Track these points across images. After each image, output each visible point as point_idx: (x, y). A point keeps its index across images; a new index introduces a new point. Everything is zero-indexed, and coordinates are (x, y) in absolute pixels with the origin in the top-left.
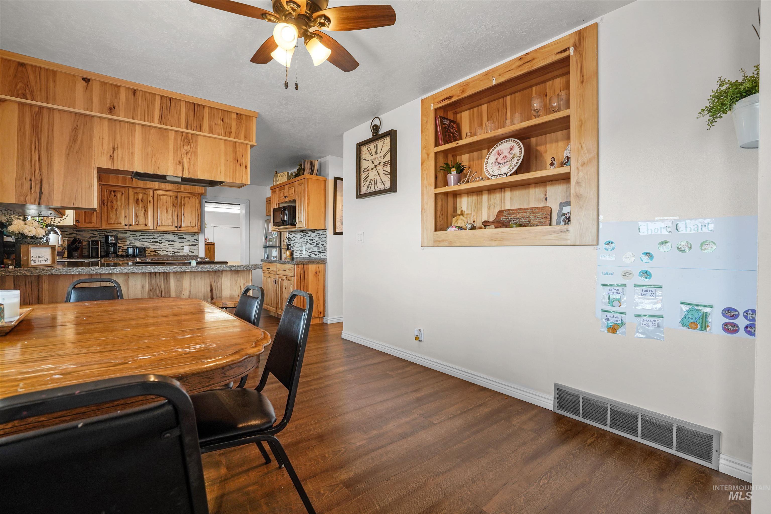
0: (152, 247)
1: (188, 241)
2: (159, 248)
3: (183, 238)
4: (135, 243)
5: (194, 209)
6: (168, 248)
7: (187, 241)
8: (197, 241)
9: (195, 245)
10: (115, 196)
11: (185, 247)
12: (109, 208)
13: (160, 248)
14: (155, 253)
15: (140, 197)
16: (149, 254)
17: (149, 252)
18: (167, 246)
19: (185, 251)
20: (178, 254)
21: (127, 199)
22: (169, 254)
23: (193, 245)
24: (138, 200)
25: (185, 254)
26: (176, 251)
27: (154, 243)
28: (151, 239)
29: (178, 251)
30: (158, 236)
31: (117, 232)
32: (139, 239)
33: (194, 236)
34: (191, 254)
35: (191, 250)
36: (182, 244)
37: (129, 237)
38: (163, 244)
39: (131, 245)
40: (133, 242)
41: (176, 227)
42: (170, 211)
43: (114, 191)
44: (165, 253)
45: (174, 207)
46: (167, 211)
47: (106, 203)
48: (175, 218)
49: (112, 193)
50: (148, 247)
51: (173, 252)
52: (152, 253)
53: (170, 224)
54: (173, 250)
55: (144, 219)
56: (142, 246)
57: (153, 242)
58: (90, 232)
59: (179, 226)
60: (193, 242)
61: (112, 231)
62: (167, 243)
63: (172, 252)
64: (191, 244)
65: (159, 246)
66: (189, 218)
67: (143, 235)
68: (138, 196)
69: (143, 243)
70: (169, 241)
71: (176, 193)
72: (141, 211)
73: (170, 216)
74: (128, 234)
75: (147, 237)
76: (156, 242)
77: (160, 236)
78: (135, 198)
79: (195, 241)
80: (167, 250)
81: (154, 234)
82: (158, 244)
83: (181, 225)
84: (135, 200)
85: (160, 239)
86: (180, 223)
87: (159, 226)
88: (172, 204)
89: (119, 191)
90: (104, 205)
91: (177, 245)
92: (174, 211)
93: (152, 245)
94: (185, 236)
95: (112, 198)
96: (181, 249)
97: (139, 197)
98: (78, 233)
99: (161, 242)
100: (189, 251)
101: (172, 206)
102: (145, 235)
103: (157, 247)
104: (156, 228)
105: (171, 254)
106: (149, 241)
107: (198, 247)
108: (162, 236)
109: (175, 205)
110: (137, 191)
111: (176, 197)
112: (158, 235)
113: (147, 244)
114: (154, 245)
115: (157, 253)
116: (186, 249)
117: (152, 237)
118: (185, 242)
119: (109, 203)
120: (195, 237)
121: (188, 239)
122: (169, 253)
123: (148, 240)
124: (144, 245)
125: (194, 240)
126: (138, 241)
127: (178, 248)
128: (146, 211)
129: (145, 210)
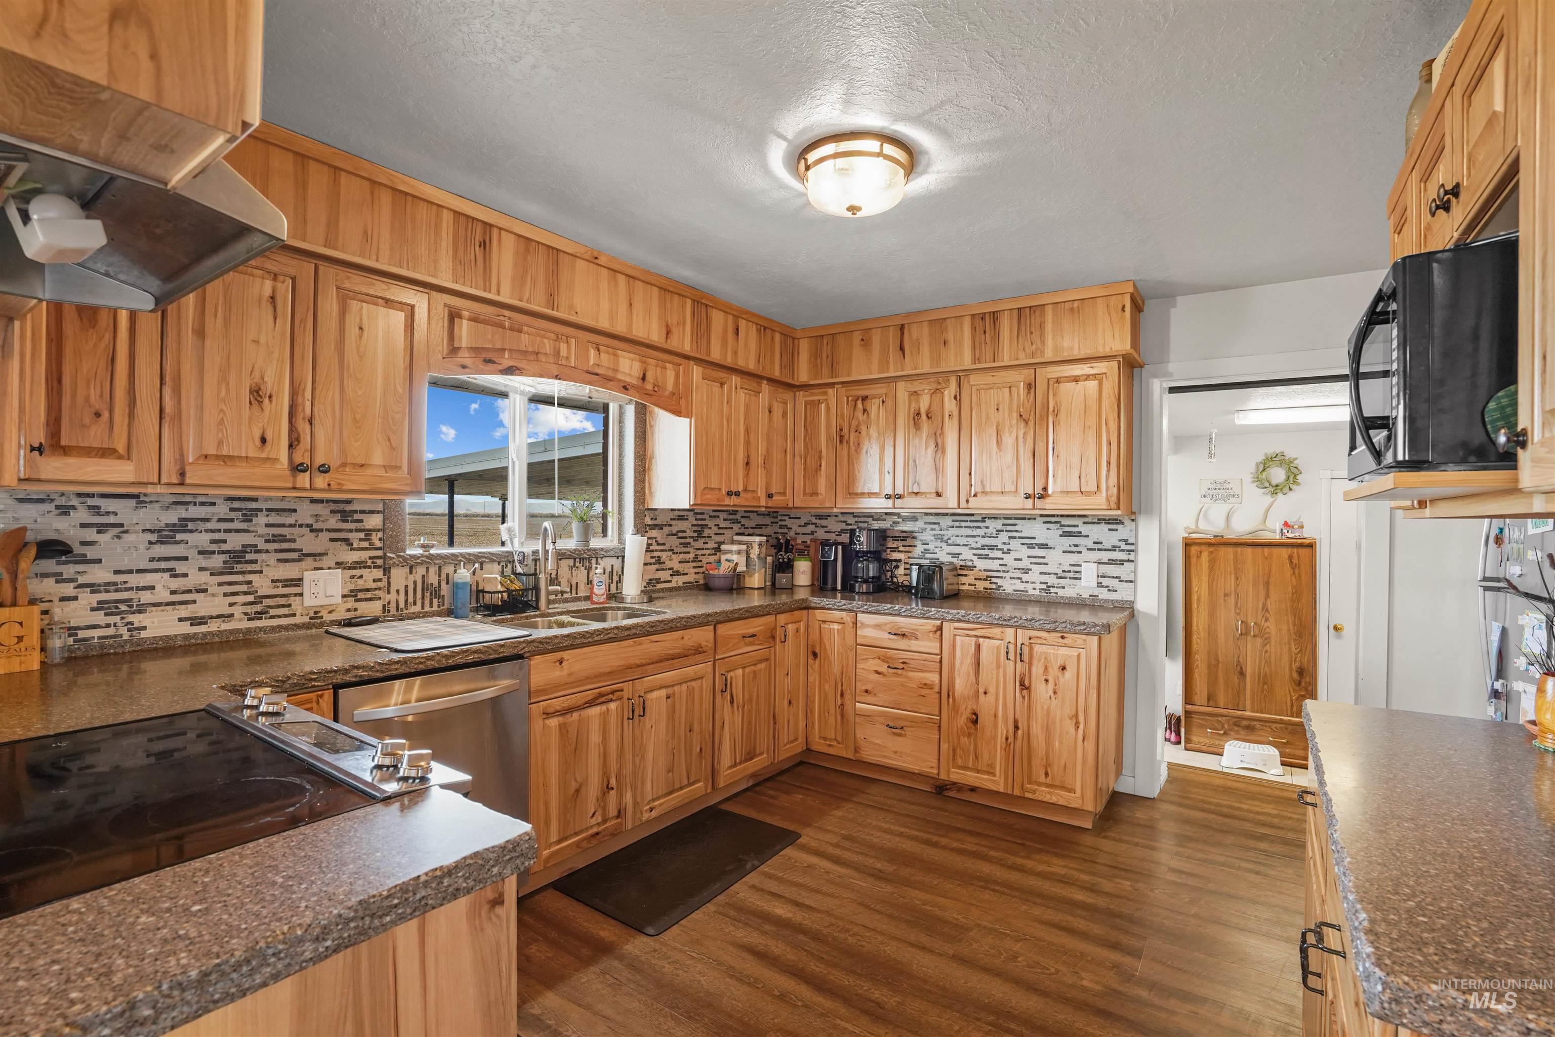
0: (981, 564)
1: (1096, 546)
2: (1001, 568)
3: (1079, 535)
4: (937, 550)
5: (1092, 421)
6: (1026, 571)
7: (1091, 545)
8: (1130, 546)
9: (1121, 562)
10: (865, 410)
11: (1082, 569)
12: (853, 448)
13: (1004, 568)
14: (987, 584)
15: (924, 403)
16: (972, 588)
17: (973, 582)
18: (1025, 563)
19: (1083, 582)
20: (1061, 592)
21: (891, 418)
22: (1031, 592)
23: (1111, 562)
24: (919, 414)
25: (1086, 595)
26: (1052, 580)
27: (986, 552)
28: (977, 539)
29: (1061, 581)
30: (1000, 527)
31: (895, 518)
32: (945, 538)
33: (1119, 527)
34: (1104, 594)
35: (1105, 582)
36: (1074, 558)
37: (923, 531)
38: (1014, 555)
39: (927, 556)
40: (931, 547)
41: (1028, 497)
42: (1008, 440)
43: (865, 398)
44: (1020, 586)
45: (1023, 424)
46: (999, 443)
47: (846, 437)
48: (1026, 465)
49: (859, 403)
50: (970, 564)
51: (1044, 586)
52: (981, 585)
53: (1010, 487)
54: (1045, 578)
55: (934, 476)
56: (955, 560)
57: (983, 547)
58: (841, 518)
59: (1038, 490)
60: (1114, 549)
61: (884, 517)
62: (1024, 552)
63: (1038, 586)
64: (1105, 556)
65: (1001, 562)
66: (1076, 461)
67: (957, 524)
68: (918, 401)
69: (956, 550)
70: (1031, 546)
71: (1028, 373)
72: (926, 449)
73: (1009, 456)
74: (919, 525)
75: (969, 532)
76: (992, 548)
77: (1004, 528)
78: (912, 410)
79: (1124, 547)
80: (1025, 577)
81: (988, 522)
82: (998, 554)
83: (1045, 489)
84: (912, 416)
85: (1004, 537)
86: (1043, 481)
87: (975, 495)
88: (1015, 415)
89: (874, 397)
90: (841, 442)
91: (1057, 560)
92: (1021, 440)
93: (980, 557)
94: (1084, 529)
95: (858, 419)
96: (1071, 575)
97: (922, 405)
98: (818, 521)
99: (1005, 548)
100: (1100, 585)
101: (1014, 421)
102: (963, 524)
103: (994, 565)
104: (967, 501)
105: (1037, 592)
106: (974, 545)
107: (1135, 572)
108: (1009, 528)
109: (1025, 416)
110: (916, 386)
111: (1030, 385)
112: (998, 524)
113: (967, 554)
114: (986, 557)
115: (994, 586)
116: (1089, 573)
117: (981, 532)
118: (1084, 550)
119: (853, 435)
120: (1123, 532)
121: (1094, 537)
122: (1029, 587)
123: (970, 540)
124: (961, 557)
125: (1118, 544)
126: (944, 545)
127: (1059, 572)
128: (940, 448)
129: (937, 446)
